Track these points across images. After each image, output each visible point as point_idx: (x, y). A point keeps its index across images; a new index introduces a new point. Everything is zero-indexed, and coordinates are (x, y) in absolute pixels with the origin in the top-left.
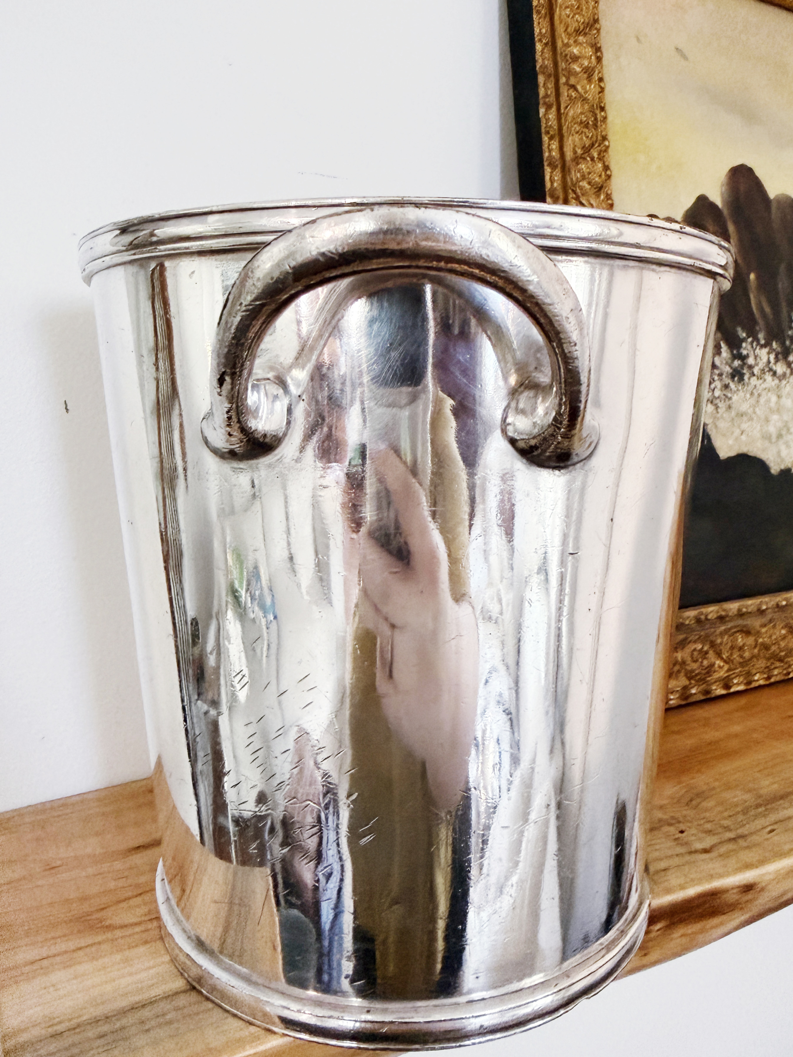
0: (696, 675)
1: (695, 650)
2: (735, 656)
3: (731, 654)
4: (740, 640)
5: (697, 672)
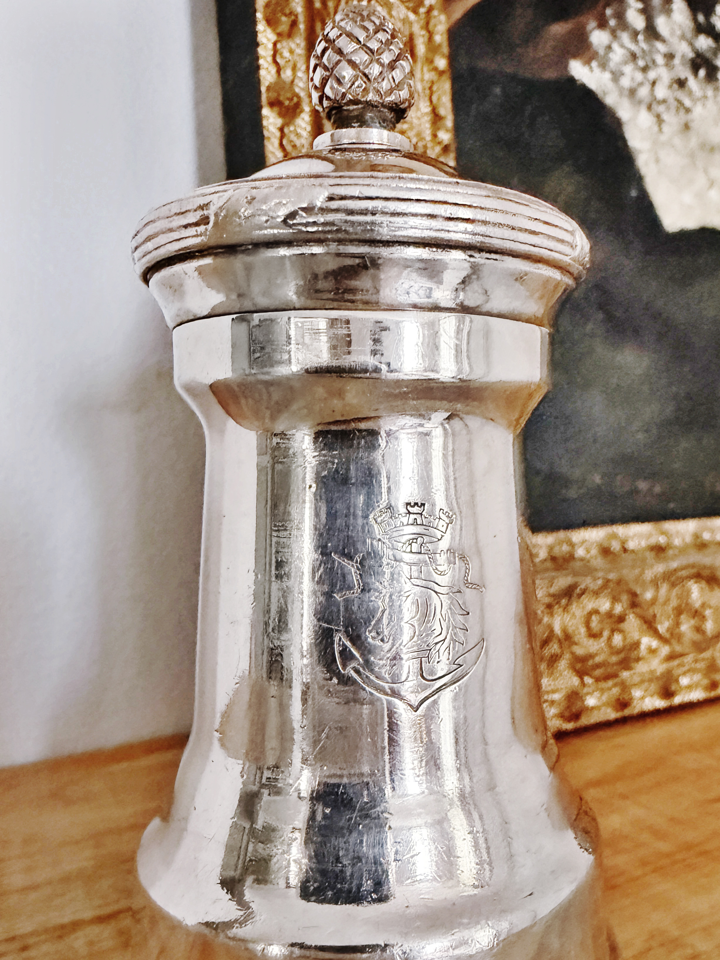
0: (597, 666)
1: (594, 611)
2: (684, 629)
4: (695, 594)
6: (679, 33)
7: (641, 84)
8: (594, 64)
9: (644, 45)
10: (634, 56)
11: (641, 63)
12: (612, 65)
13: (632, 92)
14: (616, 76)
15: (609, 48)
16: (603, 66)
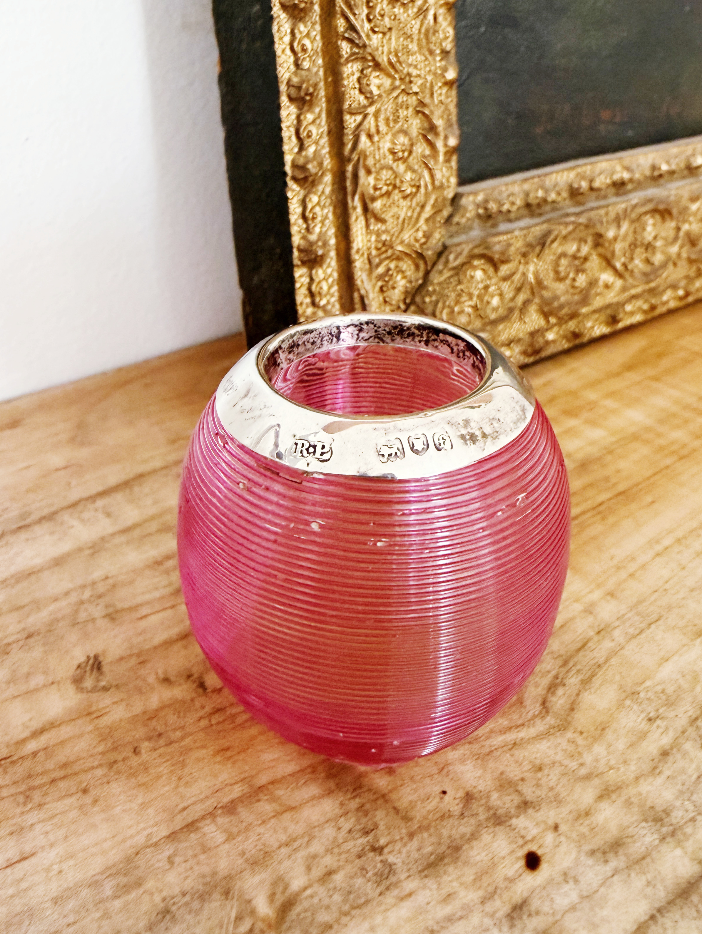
0: (561, 307)
1: (564, 255)
2: (637, 262)
3: (632, 259)
4: (649, 228)
5: (563, 299)
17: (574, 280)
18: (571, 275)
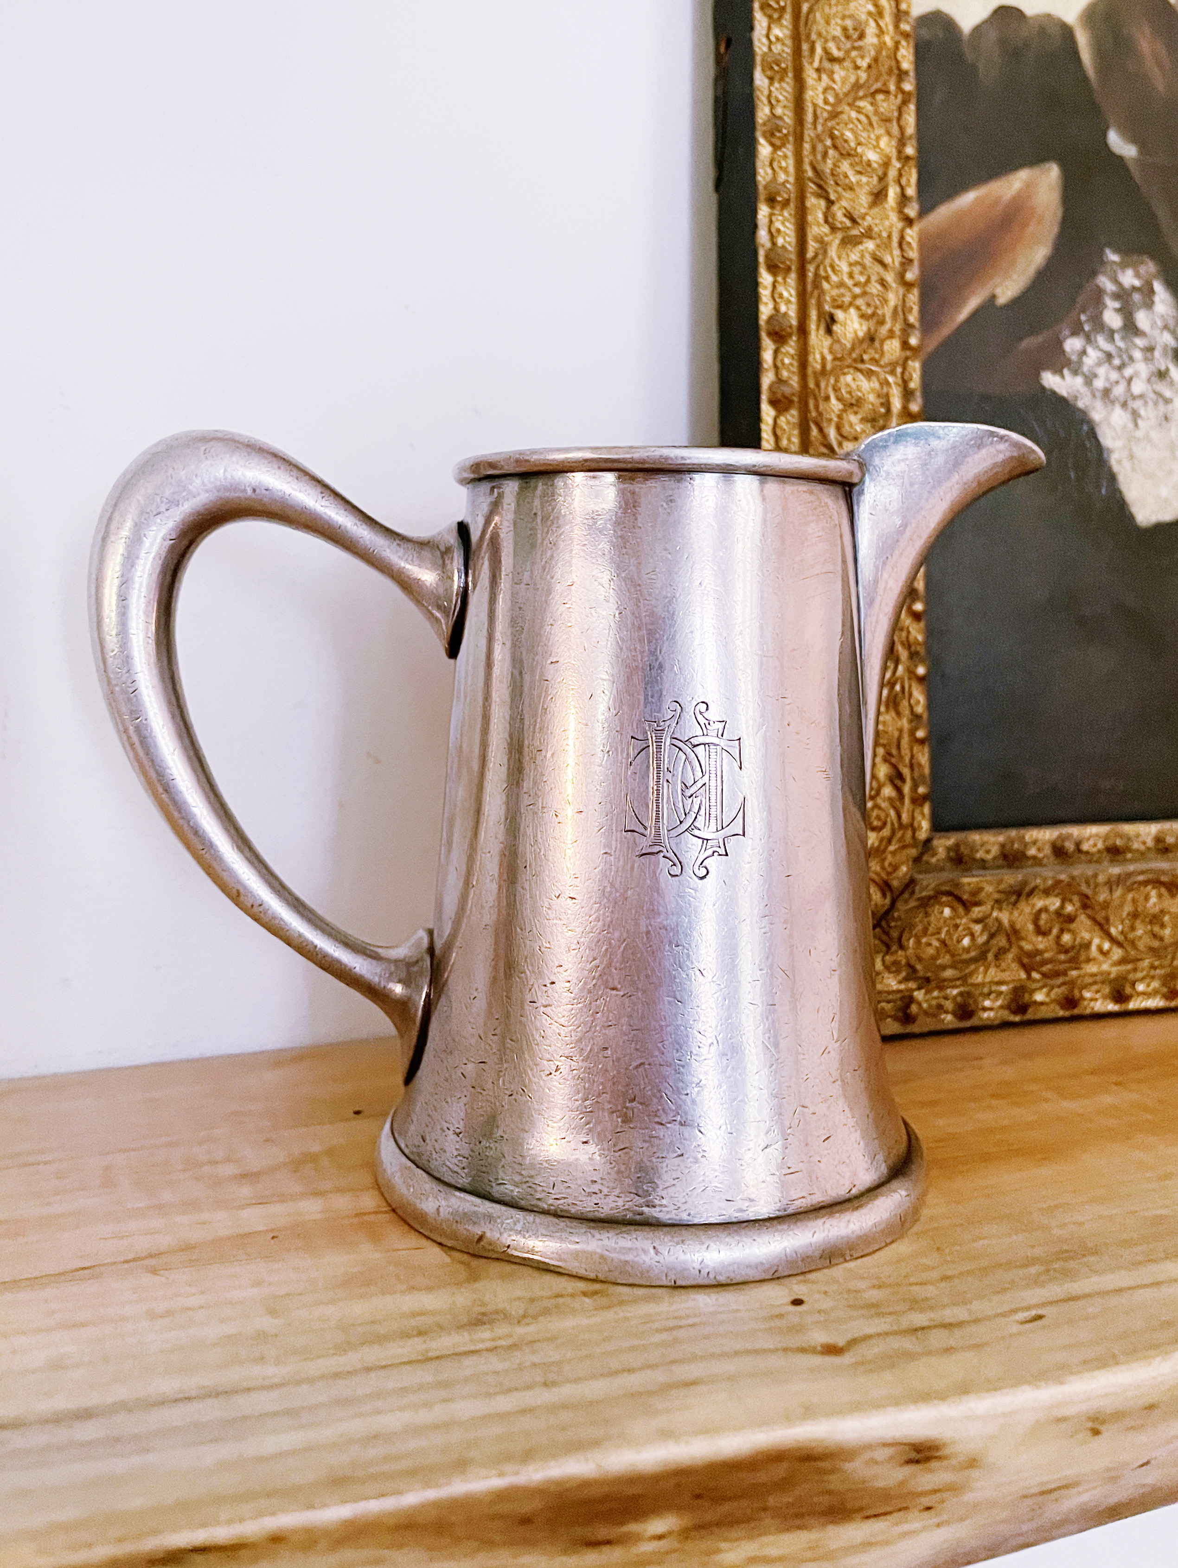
0: (1045, 962)
1: (1045, 909)
2: (1139, 932)
3: (1133, 928)
4: (1153, 900)
5: (1047, 955)
6: (1160, 323)
7: (1117, 382)
8: (1066, 372)
9: (1120, 343)
10: (1109, 356)
11: (1117, 362)
12: (1085, 369)
13: (1106, 392)
14: (1089, 380)
15: (1084, 353)
16: (1075, 372)
17: (1058, 937)
18: (1055, 931)
